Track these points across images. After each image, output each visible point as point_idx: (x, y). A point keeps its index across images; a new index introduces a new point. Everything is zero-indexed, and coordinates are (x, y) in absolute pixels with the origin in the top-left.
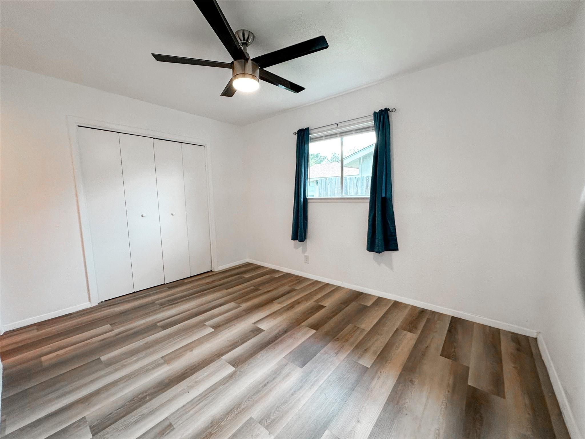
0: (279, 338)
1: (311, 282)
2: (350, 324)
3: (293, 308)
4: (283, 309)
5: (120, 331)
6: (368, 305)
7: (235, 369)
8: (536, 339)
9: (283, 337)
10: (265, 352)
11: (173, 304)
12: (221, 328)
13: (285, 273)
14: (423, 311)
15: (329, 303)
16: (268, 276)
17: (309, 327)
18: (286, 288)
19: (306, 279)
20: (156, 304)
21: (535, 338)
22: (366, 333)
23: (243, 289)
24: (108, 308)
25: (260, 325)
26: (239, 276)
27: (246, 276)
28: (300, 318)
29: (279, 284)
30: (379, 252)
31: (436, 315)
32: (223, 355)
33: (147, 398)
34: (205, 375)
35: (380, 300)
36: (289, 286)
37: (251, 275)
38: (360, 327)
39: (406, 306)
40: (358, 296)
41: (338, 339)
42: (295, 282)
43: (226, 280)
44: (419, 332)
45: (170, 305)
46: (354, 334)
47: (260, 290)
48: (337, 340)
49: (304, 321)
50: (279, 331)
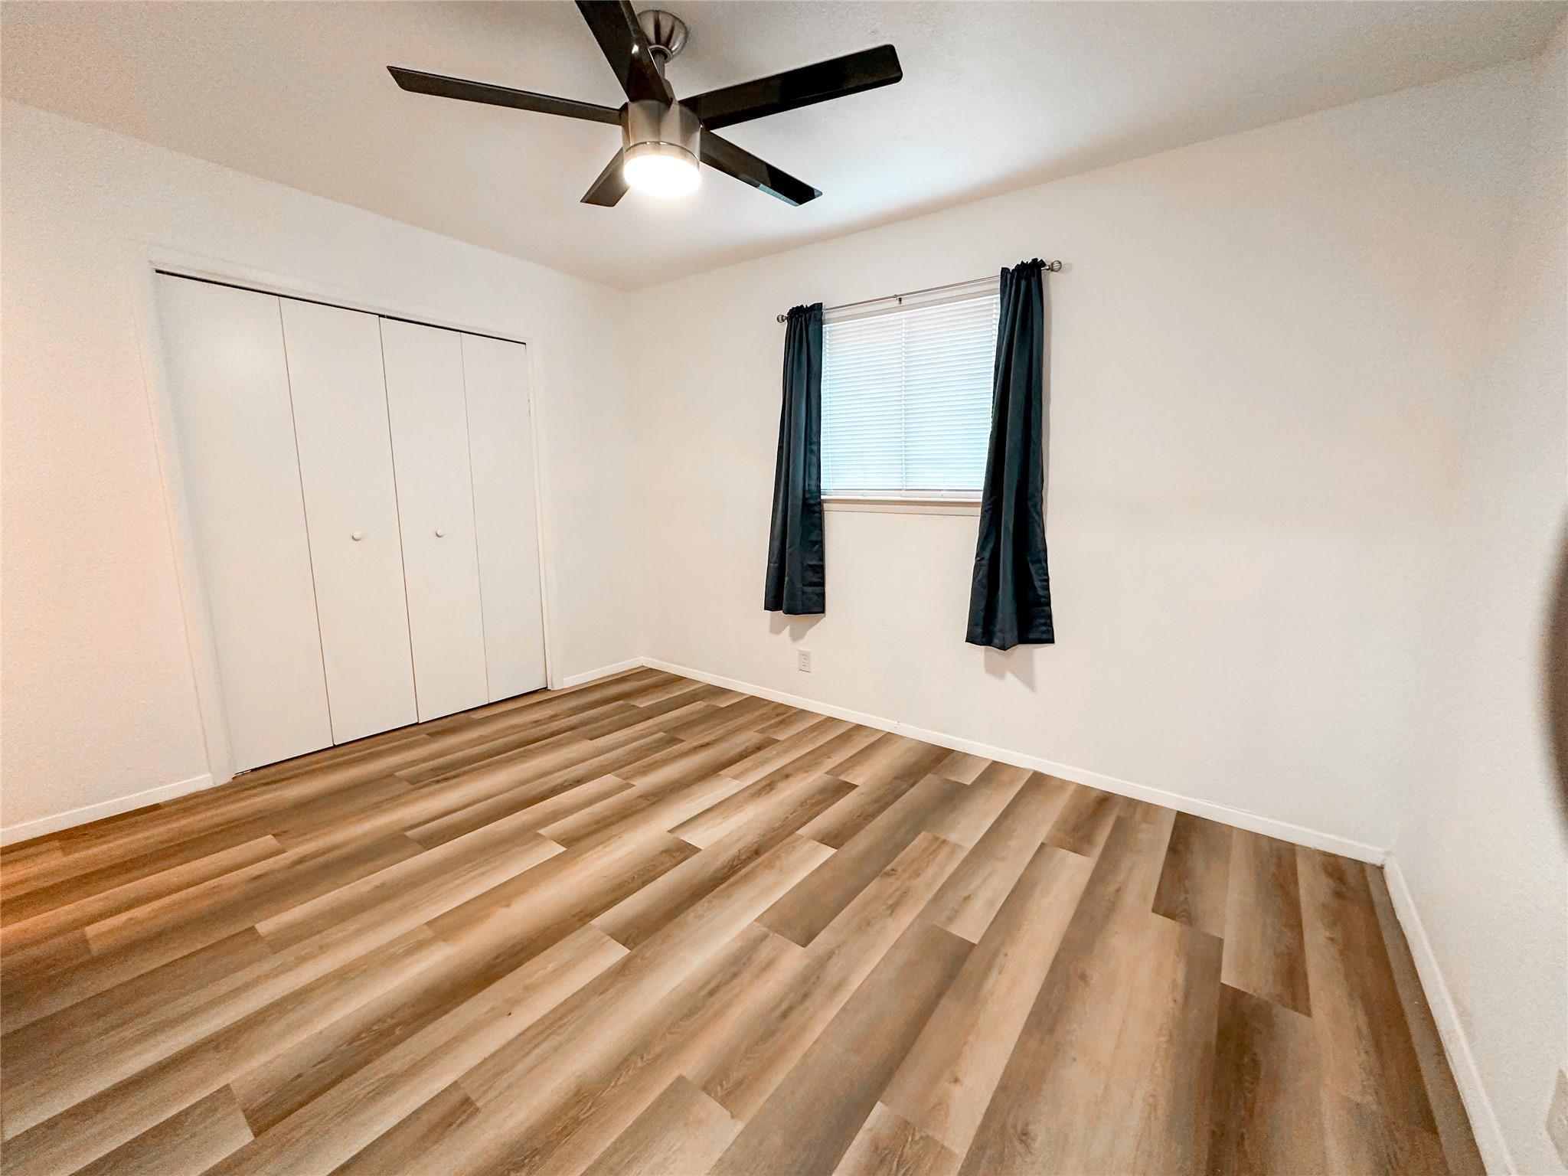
0: (739, 870)
1: (812, 722)
2: (923, 833)
3: (772, 789)
4: (746, 794)
5: (305, 854)
6: (966, 783)
7: (629, 951)
8: (1381, 869)
9: (752, 865)
10: (706, 905)
11: (446, 779)
12: (584, 844)
13: (745, 697)
14: (1105, 800)
15: (866, 777)
16: (699, 705)
17: (818, 841)
18: (750, 737)
19: (802, 714)
20: (400, 780)
21: (1379, 864)
22: (962, 855)
23: (635, 740)
24: (262, 789)
25: (689, 835)
26: (621, 702)
27: (643, 703)
28: (791, 816)
29: (730, 725)
30: (1003, 648)
31: (1139, 810)
32: (593, 914)
33: (397, 1032)
34: (549, 968)
35: (995, 770)
36: (760, 731)
37: (654, 702)
38: (948, 839)
39: (1063, 784)
40: (939, 758)
41: (893, 870)
42: (773, 721)
43: (588, 712)
44: (1098, 851)
45: (438, 782)
46: (934, 858)
47: (682, 741)
48: (893, 872)
49: (805, 823)
50: (739, 851)
